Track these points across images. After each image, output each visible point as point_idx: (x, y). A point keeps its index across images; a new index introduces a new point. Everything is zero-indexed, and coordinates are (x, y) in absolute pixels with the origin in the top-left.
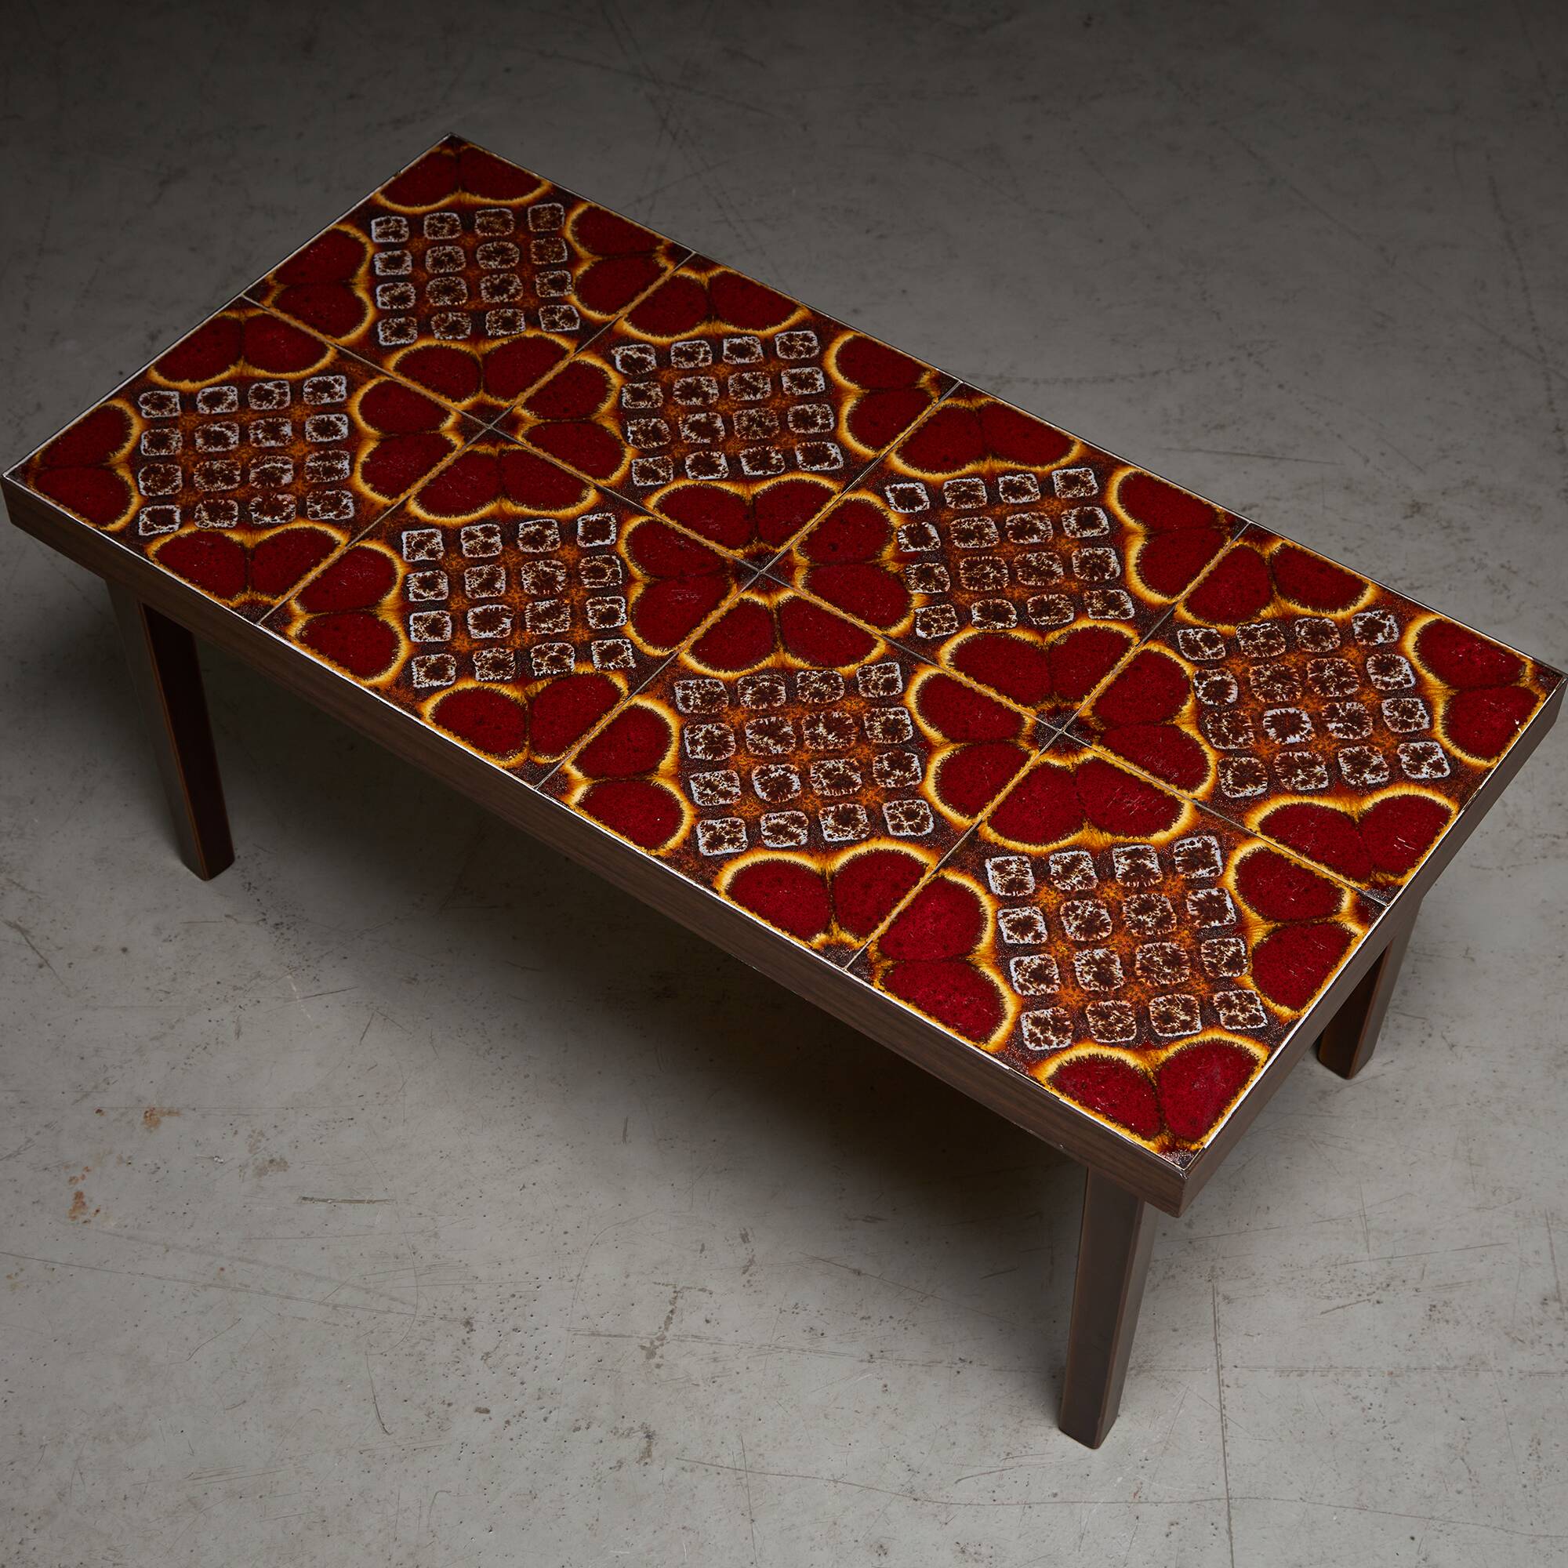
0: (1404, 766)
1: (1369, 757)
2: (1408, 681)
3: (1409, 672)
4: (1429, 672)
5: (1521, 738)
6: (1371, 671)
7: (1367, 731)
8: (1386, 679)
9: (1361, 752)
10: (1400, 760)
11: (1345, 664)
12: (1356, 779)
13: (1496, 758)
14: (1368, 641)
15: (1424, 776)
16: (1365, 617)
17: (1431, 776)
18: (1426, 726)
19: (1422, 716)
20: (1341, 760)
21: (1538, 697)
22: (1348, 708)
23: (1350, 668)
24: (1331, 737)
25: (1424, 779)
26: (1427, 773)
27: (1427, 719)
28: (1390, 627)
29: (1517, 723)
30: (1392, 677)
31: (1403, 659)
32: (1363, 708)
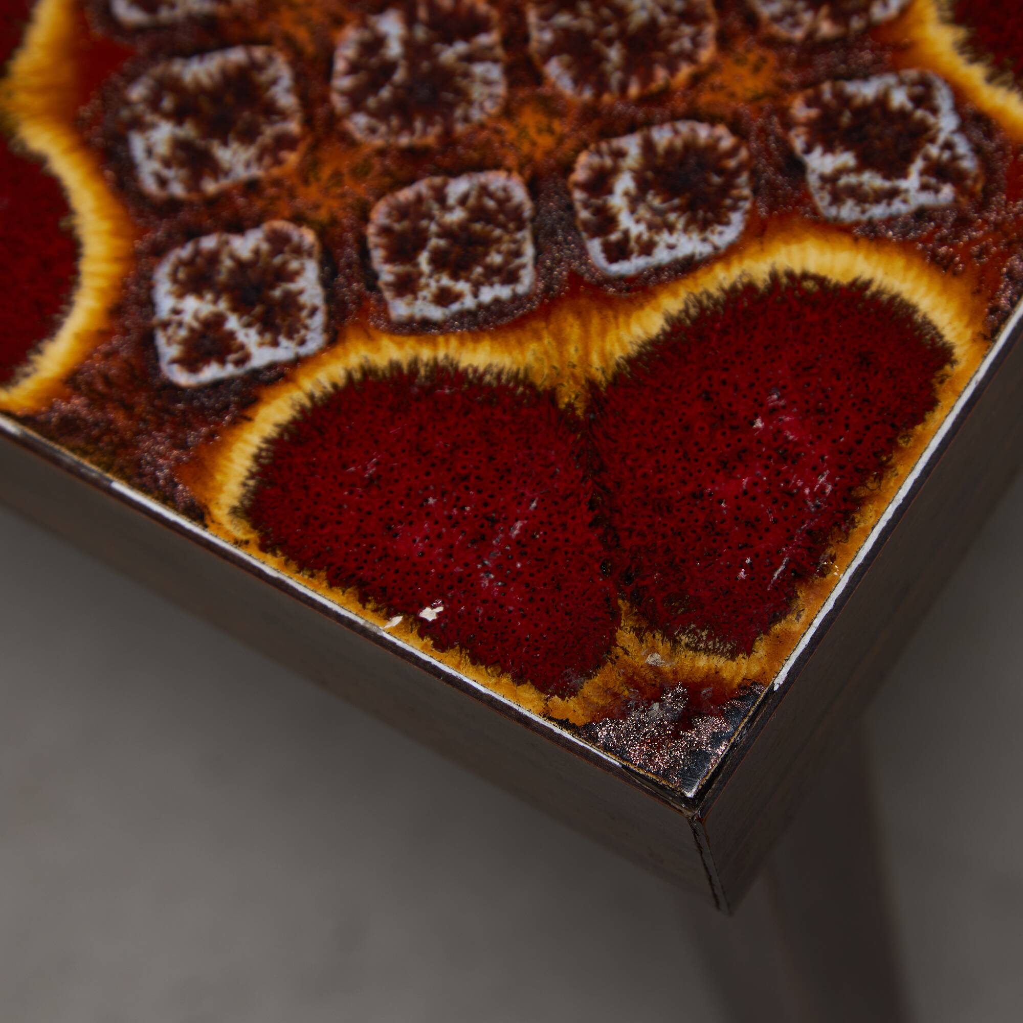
0: (209, 243)
1: (248, 136)
2: (617, 252)
3: (662, 256)
4: (670, 320)
5: (363, 631)
6: (662, 136)
7: (372, 131)
8: (624, 183)
9: (272, 111)
10: (239, 229)
11: (691, 57)
12: (154, 103)
13: (253, 536)
14: (811, 125)
15: (165, 302)
16: (935, 111)
17: (165, 325)
18: (400, 309)
19: (444, 297)
20: (237, 56)
21: (567, 691)
22: (479, 69)
23: (673, 69)
24: (339, 22)
25: (149, 304)
26: (176, 312)
27: (436, 313)
28: (892, 194)
29: (429, 614)
30: (634, 201)
31: (727, 235)
32: (476, 115)
